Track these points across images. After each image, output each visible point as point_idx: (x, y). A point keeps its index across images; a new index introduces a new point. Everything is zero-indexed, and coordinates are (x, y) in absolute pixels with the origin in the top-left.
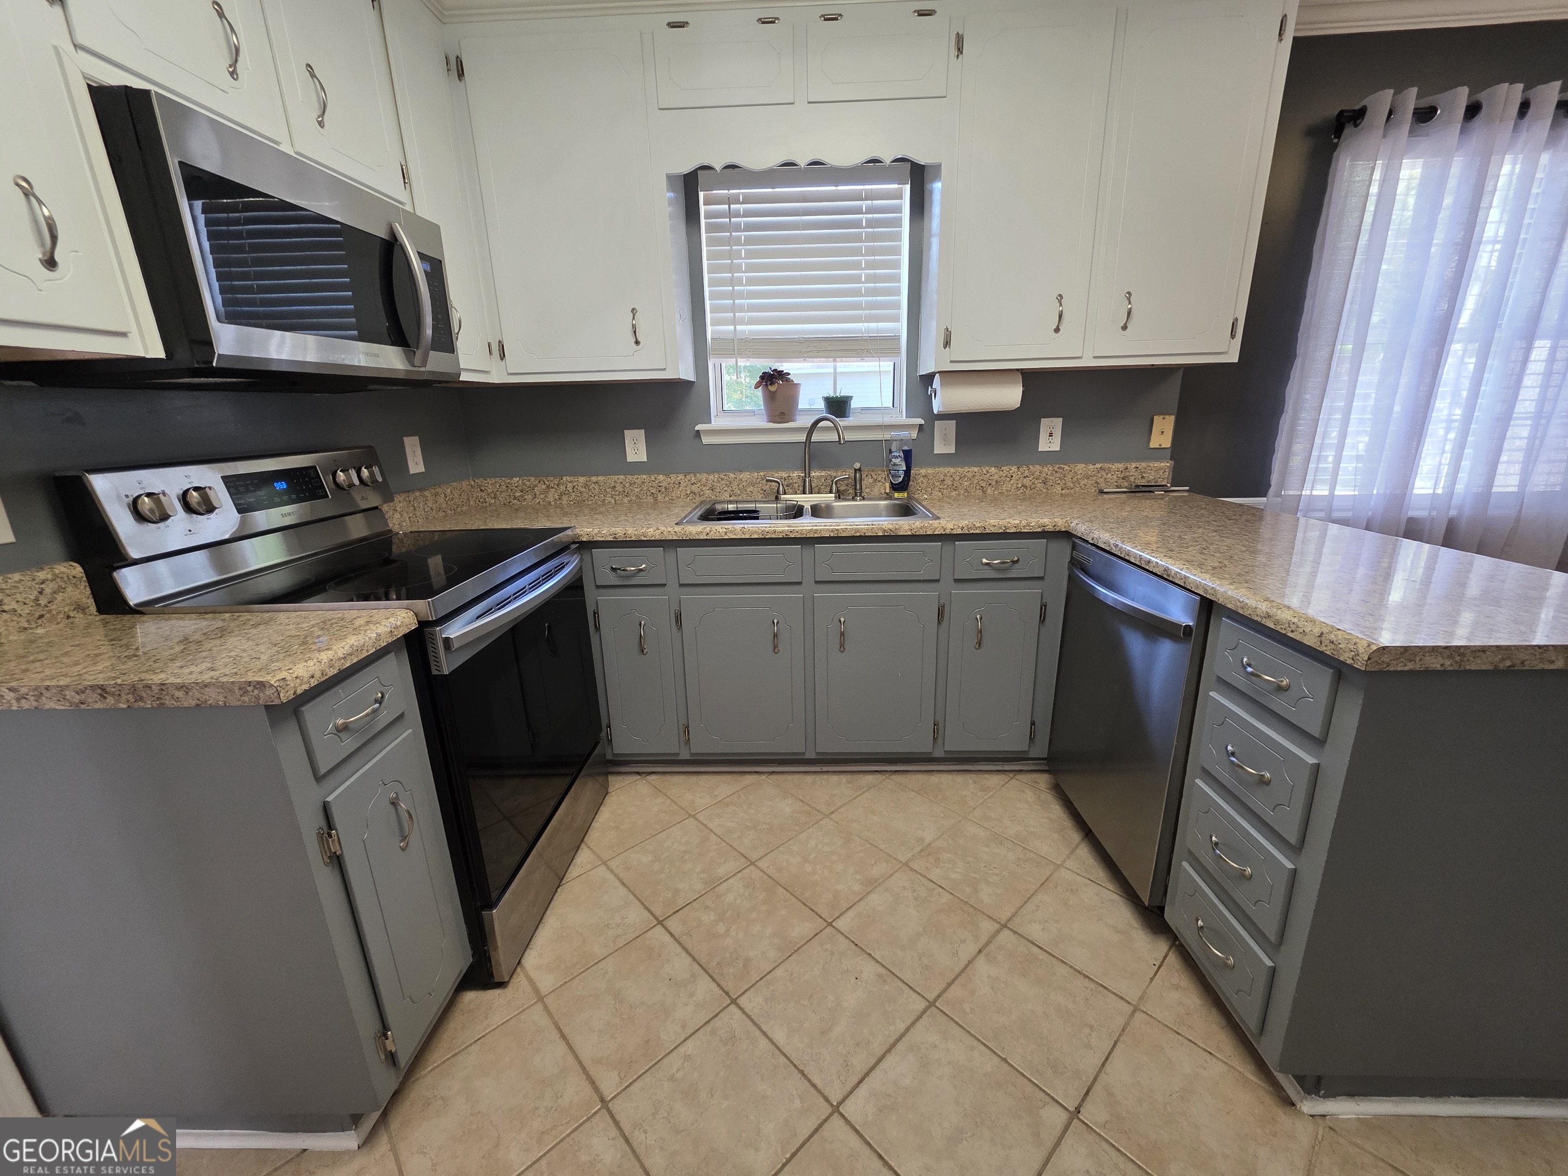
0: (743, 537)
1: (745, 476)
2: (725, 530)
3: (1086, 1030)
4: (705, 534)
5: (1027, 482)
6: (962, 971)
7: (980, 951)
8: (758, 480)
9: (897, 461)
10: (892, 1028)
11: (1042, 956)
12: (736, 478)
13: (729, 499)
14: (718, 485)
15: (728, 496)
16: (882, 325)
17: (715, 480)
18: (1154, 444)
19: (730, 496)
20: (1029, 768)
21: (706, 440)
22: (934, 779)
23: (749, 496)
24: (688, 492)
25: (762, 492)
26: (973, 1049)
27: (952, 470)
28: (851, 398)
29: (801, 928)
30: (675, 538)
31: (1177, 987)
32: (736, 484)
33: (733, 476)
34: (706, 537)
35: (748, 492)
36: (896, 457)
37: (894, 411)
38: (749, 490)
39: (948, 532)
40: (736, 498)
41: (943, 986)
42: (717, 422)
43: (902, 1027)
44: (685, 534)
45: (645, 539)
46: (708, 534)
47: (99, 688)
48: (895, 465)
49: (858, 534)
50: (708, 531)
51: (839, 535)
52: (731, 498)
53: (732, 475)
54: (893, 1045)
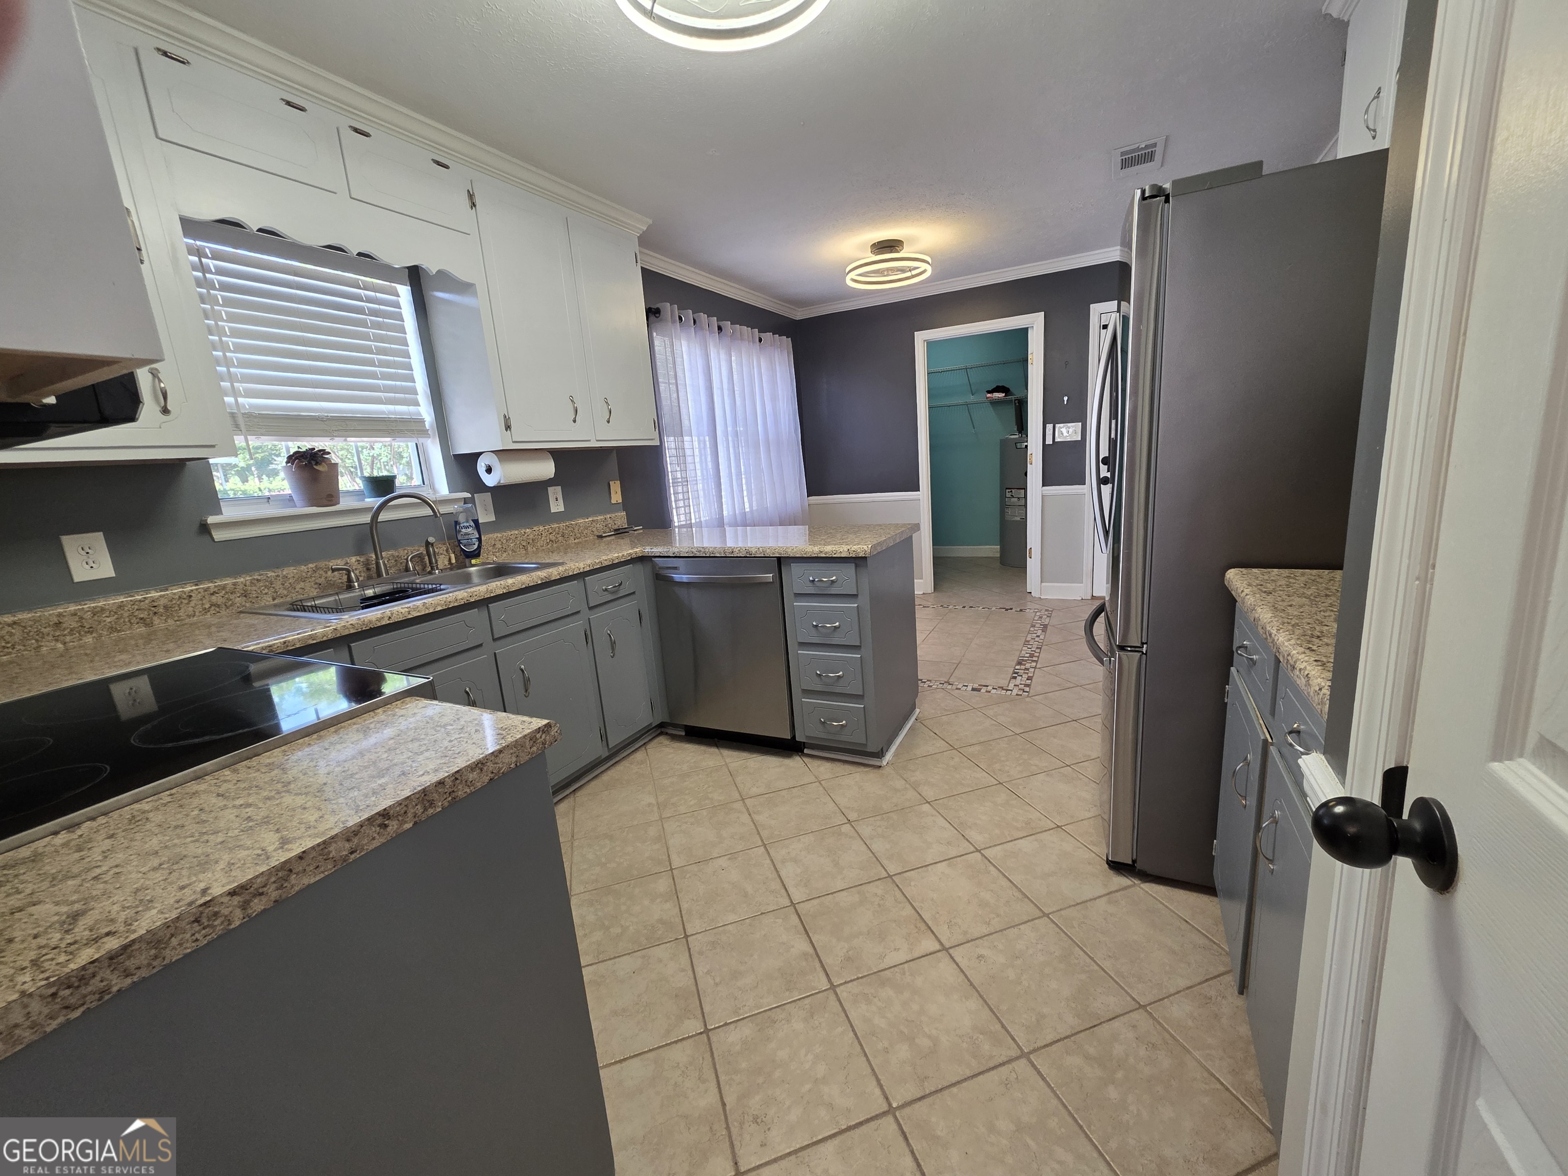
0: (427, 612)
1: (290, 571)
2: (407, 610)
3: (818, 800)
4: (386, 619)
5: (552, 537)
6: (756, 826)
7: (750, 815)
8: (309, 574)
9: (470, 530)
10: (765, 866)
11: (771, 795)
12: (278, 576)
13: (272, 603)
14: (254, 588)
15: (271, 599)
16: (399, 408)
17: (248, 583)
18: (613, 501)
19: (274, 599)
20: (650, 738)
21: (218, 536)
22: (605, 777)
23: (300, 594)
24: (207, 606)
25: (316, 586)
26: (800, 840)
27: (499, 535)
28: (395, 477)
29: (663, 885)
30: (352, 631)
31: (819, 766)
32: (279, 583)
33: (273, 574)
34: (388, 622)
35: (297, 590)
36: (467, 527)
37: (424, 488)
38: (298, 587)
39: (581, 570)
40: (282, 600)
41: (758, 837)
42: (229, 513)
43: (768, 861)
44: (364, 624)
45: (315, 642)
46: (390, 618)
47: (380, 815)
48: (467, 534)
49: (524, 586)
50: (390, 615)
51: (511, 590)
52: (276, 602)
53: (270, 574)
54: (776, 869)
